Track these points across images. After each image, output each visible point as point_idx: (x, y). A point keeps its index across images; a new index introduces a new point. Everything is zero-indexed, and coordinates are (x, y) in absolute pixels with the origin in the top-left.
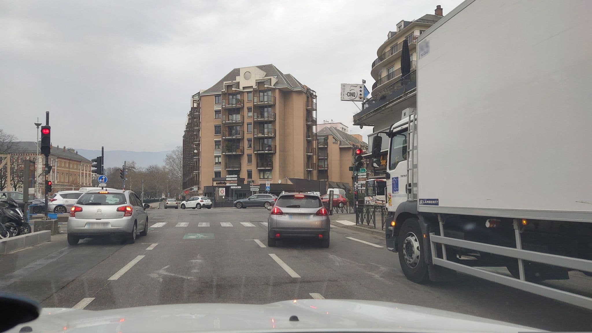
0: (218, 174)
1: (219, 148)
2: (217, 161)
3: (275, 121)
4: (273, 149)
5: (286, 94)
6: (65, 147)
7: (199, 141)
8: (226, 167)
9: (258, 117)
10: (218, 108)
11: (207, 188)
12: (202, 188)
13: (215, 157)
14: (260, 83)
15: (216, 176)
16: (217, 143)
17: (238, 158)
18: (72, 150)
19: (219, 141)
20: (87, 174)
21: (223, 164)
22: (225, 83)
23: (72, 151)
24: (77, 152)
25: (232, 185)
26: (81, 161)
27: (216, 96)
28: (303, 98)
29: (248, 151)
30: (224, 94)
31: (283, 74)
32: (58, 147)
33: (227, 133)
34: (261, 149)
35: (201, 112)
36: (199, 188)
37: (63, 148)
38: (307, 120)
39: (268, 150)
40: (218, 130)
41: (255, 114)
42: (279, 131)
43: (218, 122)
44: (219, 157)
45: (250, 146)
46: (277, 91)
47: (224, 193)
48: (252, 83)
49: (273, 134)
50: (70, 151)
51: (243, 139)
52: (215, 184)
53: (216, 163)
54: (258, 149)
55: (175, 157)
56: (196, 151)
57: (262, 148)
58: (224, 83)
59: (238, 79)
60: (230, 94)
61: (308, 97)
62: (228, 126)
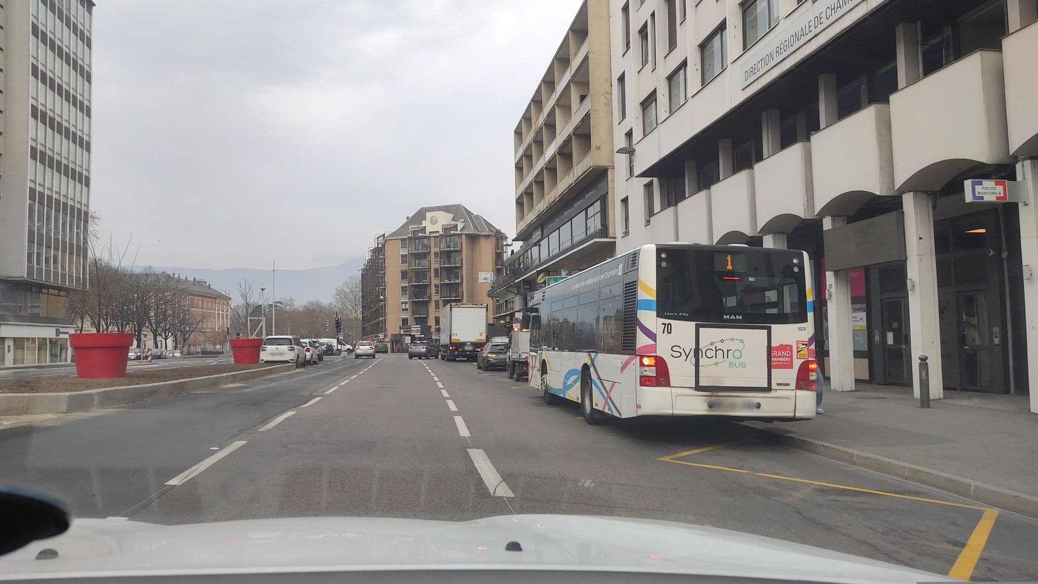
0: (405, 321)
1: (406, 294)
2: (404, 308)
3: (462, 267)
4: (460, 295)
5: (473, 239)
6: (195, 279)
7: (385, 286)
8: (413, 314)
9: (444, 263)
10: (404, 252)
11: (394, 335)
12: (390, 336)
13: (402, 303)
14: (445, 229)
15: (403, 324)
16: (404, 289)
17: (426, 304)
18: (204, 282)
19: (406, 287)
20: (220, 315)
21: (410, 311)
22: (412, 228)
23: (203, 284)
24: (210, 285)
25: (417, 334)
26: (216, 298)
27: (402, 240)
28: (493, 241)
29: (435, 297)
30: (410, 238)
31: (473, 214)
32: (186, 278)
33: (413, 279)
34: (448, 295)
35: (386, 255)
36: (385, 336)
37: (192, 280)
38: (496, 264)
39: (455, 297)
40: (404, 275)
41: (442, 260)
42: (466, 277)
43: (405, 267)
44: (405, 303)
45: (438, 292)
46: (464, 237)
47: (410, 341)
48: (438, 228)
49: (460, 280)
50: (201, 283)
51: (430, 285)
52: (402, 332)
53: (403, 310)
54: (446, 296)
55: (348, 291)
56: (381, 297)
57: (450, 294)
58: (410, 227)
59: (424, 223)
60: (416, 239)
61: (498, 240)
62: (415, 272)
